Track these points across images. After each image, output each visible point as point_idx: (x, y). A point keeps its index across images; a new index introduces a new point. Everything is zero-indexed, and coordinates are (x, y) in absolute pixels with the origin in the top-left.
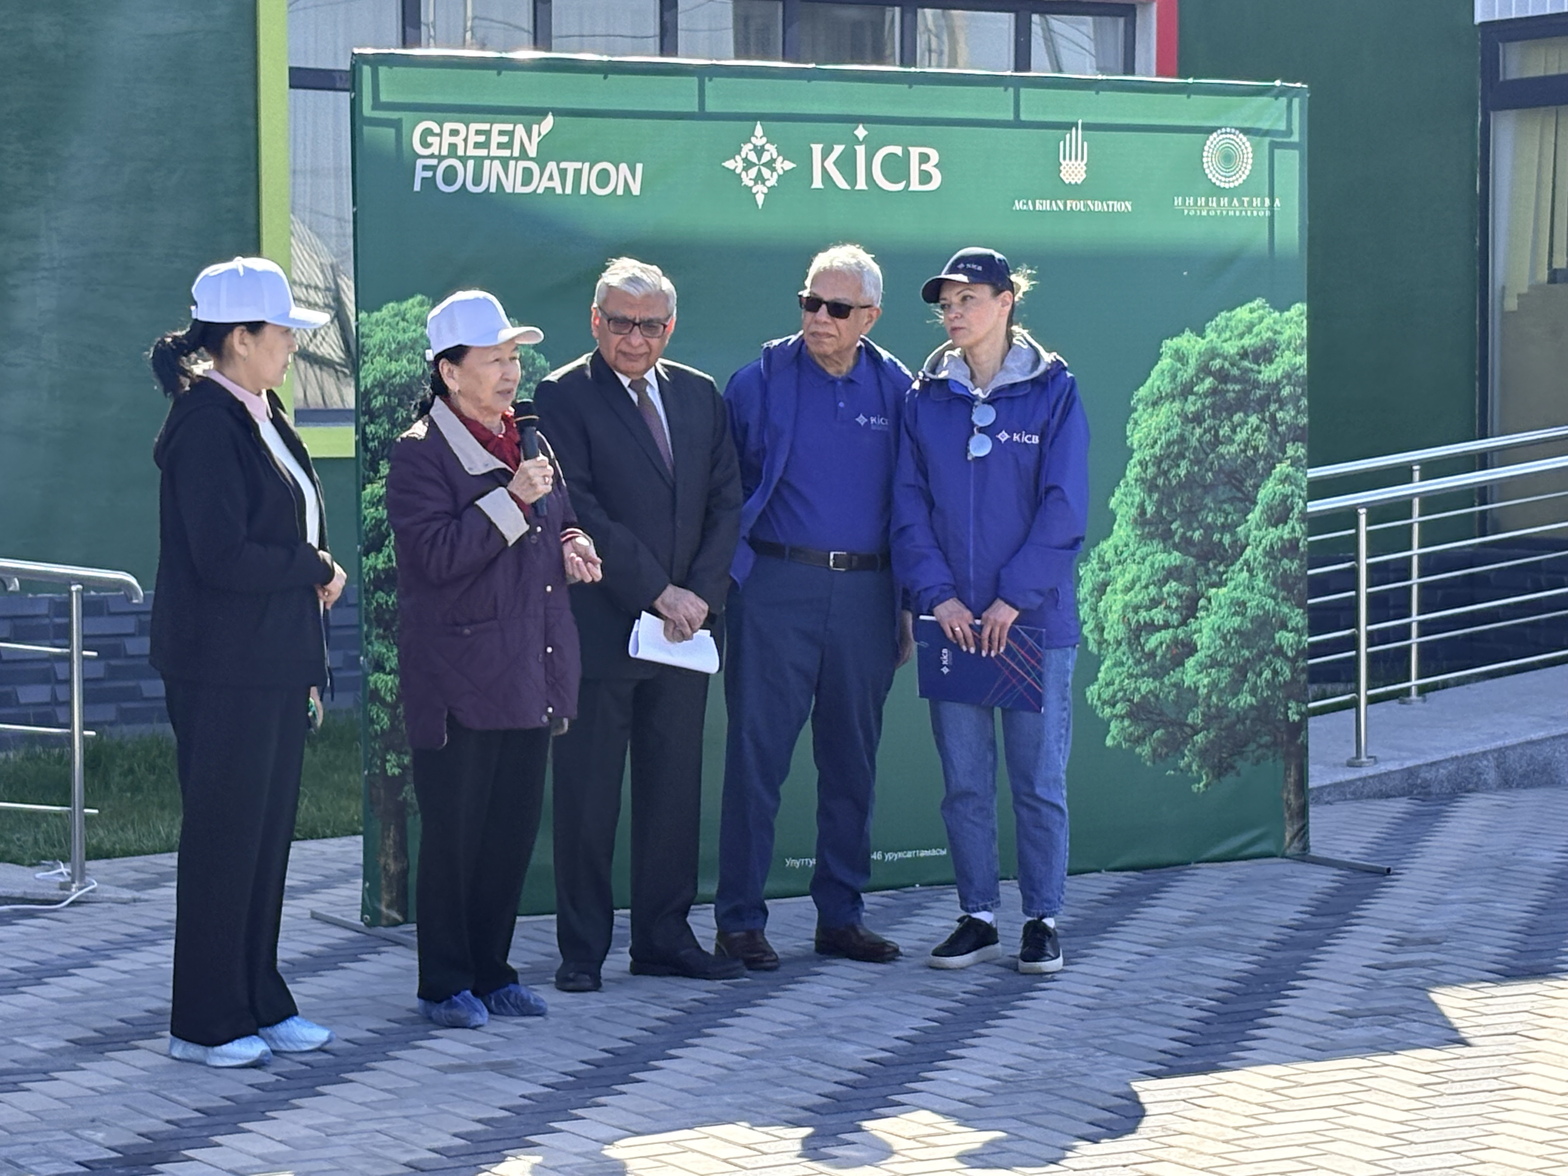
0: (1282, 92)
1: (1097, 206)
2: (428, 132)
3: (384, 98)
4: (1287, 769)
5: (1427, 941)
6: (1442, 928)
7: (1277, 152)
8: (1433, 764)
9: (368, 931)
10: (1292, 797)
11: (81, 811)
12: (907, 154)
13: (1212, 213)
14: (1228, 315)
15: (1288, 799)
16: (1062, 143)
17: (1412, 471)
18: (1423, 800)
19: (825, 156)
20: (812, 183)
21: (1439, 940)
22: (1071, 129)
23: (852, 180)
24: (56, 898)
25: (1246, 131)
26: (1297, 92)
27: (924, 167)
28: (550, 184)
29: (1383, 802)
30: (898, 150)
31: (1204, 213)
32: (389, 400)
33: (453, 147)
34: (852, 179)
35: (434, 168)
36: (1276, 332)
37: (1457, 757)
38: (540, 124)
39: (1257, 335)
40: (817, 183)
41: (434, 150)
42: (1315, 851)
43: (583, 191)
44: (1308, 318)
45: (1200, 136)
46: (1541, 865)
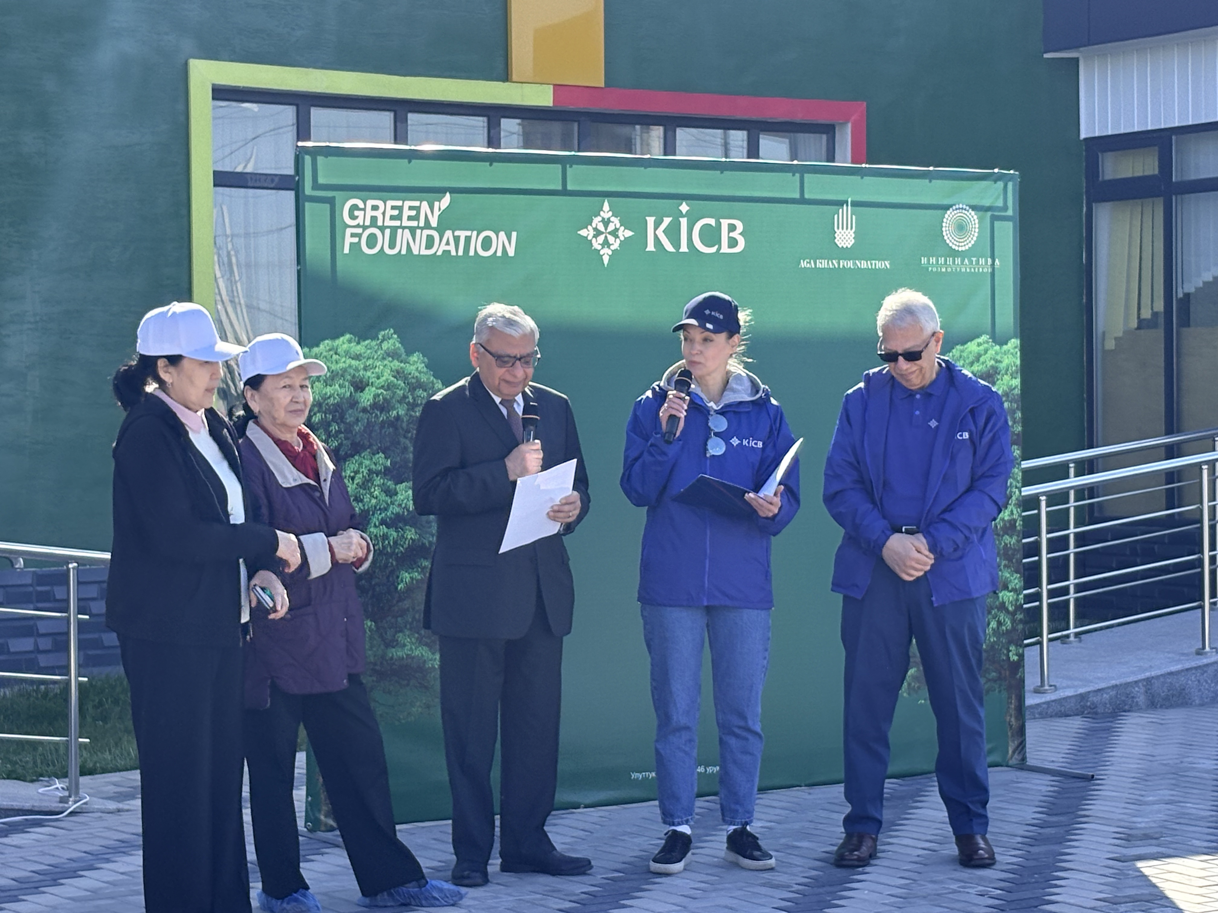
0: (998, 178)
1: (863, 265)
2: (355, 207)
3: (321, 180)
4: (1010, 698)
5: (1146, 837)
6: (1154, 825)
7: (997, 224)
8: (1099, 690)
9: (310, 835)
10: (1013, 719)
11: (76, 739)
12: (719, 224)
13: (949, 270)
14: (962, 348)
15: (1010, 721)
16: (836, 216)
17: (1068, 467)
18: (1094, 719)
19: (657, 226)
20: (646, 247)
21: (1157, 836)
22: (843, 205)
23: (677, 245)
24: (57, 810)
25: (974, 208)
26: (1011, 178)
27: (731, 235)
28: (447, 248)
29: (1063, 720)
30: (712, 222)
31: (944, 270)
32: (325, 416)
33: (374, 219)
34: (676, 243)
35: (359, 236)
36: (997, 361)
37: (1116, 685)
38: (440, 201)
39: (983, 363)
40: (651, 247)
41: (360, 221)
42: (1031, 761)
43: (472, 253)
44: (1020, 350)
45: (939, 212)
46: (1207, 772)
